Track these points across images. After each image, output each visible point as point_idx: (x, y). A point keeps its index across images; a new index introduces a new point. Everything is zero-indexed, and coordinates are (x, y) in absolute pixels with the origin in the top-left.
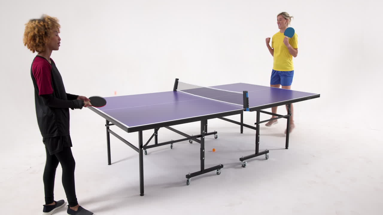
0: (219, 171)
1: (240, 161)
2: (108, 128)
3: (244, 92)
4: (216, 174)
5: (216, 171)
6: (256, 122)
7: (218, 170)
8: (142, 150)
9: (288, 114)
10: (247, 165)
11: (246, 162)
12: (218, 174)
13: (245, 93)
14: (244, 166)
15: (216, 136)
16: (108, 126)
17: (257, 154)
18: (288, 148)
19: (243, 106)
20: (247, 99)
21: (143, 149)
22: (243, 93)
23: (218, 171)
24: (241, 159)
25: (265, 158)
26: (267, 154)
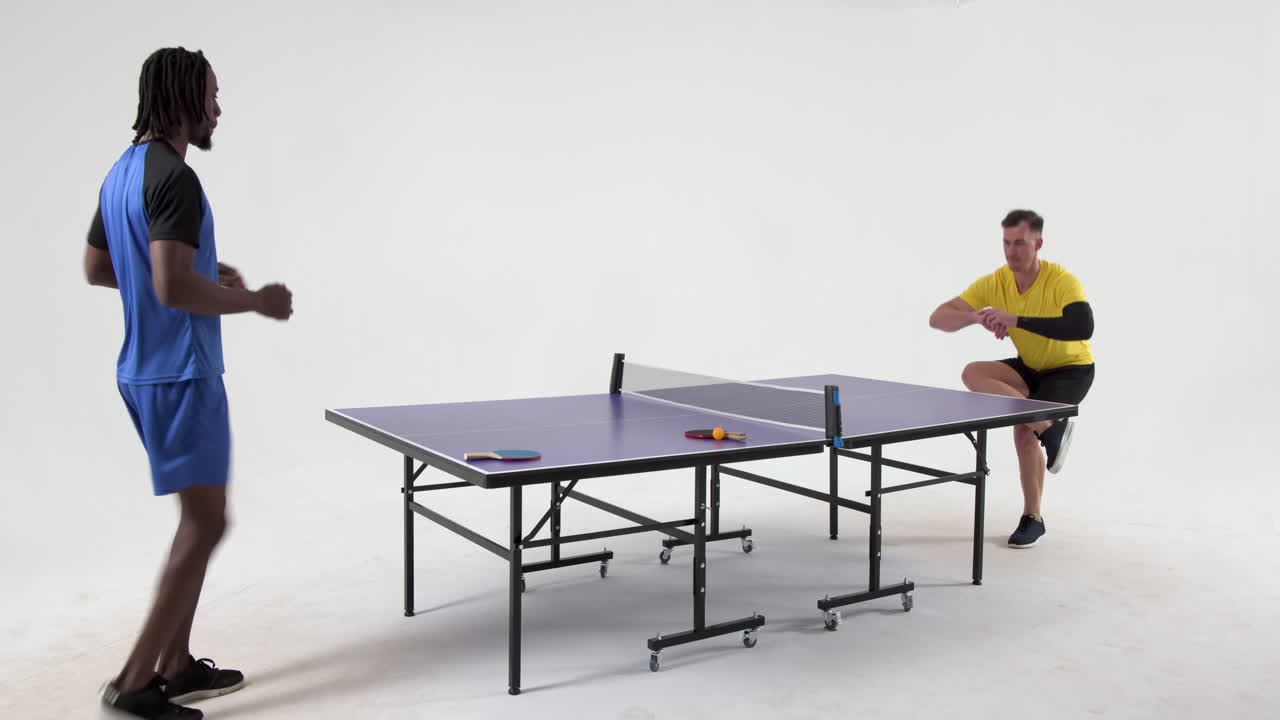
0: (751, 636)
1: (820, 611)
2: (409, 499)
3: (826, 388)
4: (743, 644)
5: (740, 635)
6: (869, 489)
7: (746, 633)
8: (520, 551)
9: (978, 469)
10: (840, 621)
11: (839, 614)
12: (748, 643)
13: (831, 393)
14: (831, 626)
15: (746, 544)
16: (410, 492)
17: (875, 590)
18: (982, 581)
19: (824, 430)
20: (838, 409)
21: (521, 547)
22: (823, 392)
23: (747, 636)
24: (824, 605)
25: (903, 608)
26: (909, 594)
